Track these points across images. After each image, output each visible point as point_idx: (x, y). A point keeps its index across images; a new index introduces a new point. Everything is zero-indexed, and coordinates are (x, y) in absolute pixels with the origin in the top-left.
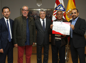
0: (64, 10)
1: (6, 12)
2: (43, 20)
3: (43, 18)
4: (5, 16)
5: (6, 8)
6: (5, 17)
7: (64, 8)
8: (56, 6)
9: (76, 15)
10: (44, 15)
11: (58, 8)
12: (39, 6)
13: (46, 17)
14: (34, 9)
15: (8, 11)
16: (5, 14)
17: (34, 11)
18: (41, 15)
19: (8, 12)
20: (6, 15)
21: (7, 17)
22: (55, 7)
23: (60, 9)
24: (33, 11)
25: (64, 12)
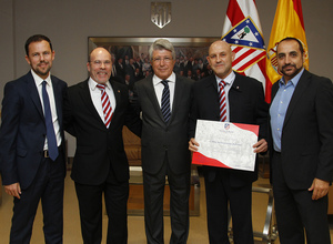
0: (261, 43)
1: (38, 54)
2: (165, 83)
3: (165, 73)
4: (35, 66)
5: (37, 38)
6: (37, 72)
7: (259, 37)
8: (228, 26)
9: (295, 61)
10: (168, 61)
11: (235, 37)
12: (161, 26)
14: (142, 40)
15: (44, 50)
16: (36, 59)
17: (140, 48)
19: (45, 53)
20: (39, 65)
21: (44, 71)
22: (226, 31)
23: (245, 38)
24: (137, 46)
25: (258, 52)
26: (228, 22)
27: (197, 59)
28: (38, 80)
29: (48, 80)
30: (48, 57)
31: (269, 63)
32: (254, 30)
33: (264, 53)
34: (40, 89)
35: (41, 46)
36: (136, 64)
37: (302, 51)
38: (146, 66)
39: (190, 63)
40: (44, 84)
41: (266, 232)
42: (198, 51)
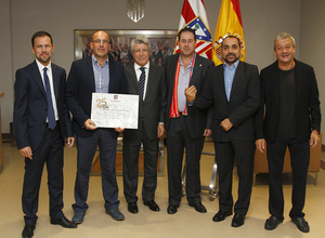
0: (208, 37)
1: (41, 46)
2: (142, 69)
3: (144, 62)
4: (38, 56)
5: (41, 34)
6: (40, 60)
7: (207, 33)
8: (182, 23)
10: (146, 53)
13: (150, 60)
15: (46, 43)
16: (39, 50)
18: (138, 54)
19: (46, 46)
20: (41, 55)
25: (206, 44)
26: (183, 20)
27: (166, 49)
28: (41, 67)
29: (49, 67)
30: (49, 49)
31: (214, 52)
32: (203, 27)
33: (211, 45)
34: (42, 73)
35: (44, 40)
36: (115, 53)
37: (240, 43)
38: (124, 54)
39: (160, 52)
40: (45, 70)
41: (211, 186)
42: (167, 42)
